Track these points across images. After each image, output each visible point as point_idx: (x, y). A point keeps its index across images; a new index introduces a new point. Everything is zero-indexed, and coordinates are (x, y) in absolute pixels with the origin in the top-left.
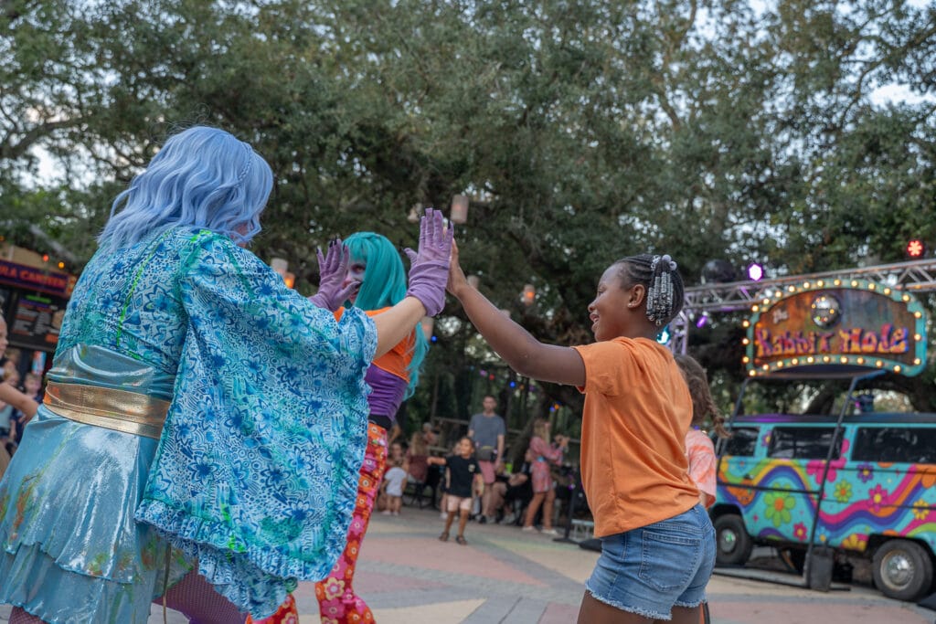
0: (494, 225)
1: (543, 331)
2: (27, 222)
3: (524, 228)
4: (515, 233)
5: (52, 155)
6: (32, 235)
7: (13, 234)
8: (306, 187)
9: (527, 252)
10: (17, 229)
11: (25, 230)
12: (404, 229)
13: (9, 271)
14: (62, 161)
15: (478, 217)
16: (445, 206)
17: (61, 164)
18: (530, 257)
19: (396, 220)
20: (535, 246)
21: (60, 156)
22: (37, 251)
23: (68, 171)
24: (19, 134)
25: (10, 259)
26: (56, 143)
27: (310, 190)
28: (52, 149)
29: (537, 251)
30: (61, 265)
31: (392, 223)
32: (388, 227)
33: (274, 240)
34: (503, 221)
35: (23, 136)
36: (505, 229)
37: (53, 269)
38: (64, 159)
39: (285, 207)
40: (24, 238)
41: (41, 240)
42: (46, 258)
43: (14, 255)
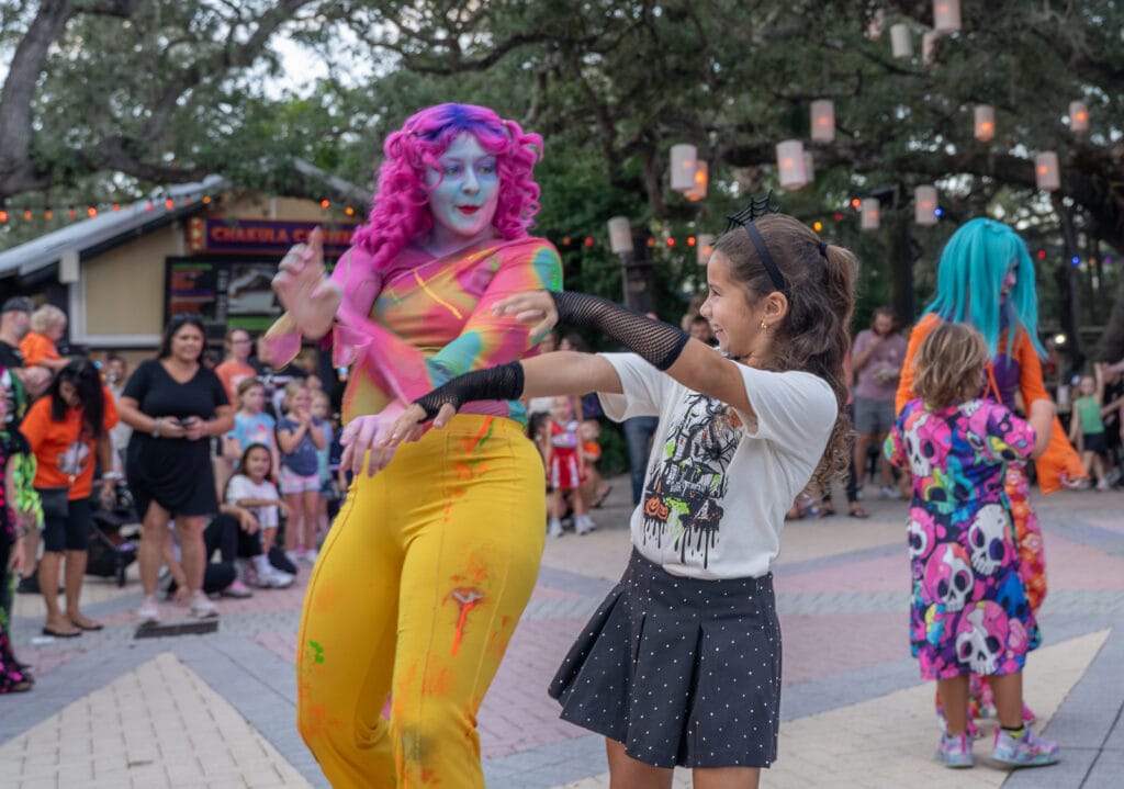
0: (1006, 23)
1: (1110, 169)
2: (288, 157)
3: (1054, 19)
4: (1041, 30)
5: (301, 45)
6: (299, 175)
7: (271, 179)
8: (697, 22)
9: (1066, 54)
10: (276, 172)
11: (288, 171)
12: (860, 50)
13: (276, 234)
14: (318, 51)
15: (977, 15)
16: (921, 8)
17: (317, 56)
18: (1073, 61)
19: (844, 38)
20: (1078, 42)
21: (313, 45)
22: (311, 197)
23: (331, 66)
24: (246, 24)
25: (273, 216)
26: (302, 25)
27: (704, 25)
28: (297, 35)
29: (1082, 50)
30: (350, 211)
31: (839, 44)
32: (833, 52)
33: (663, 112)
34: (1018, 15)
35: (254, 26)
36: (1024, 26)
37: (341, 219)
38: (321, 47)
39: (671, 60)
40: (289, 183)
41: (313, 180)
42: (326, 204)
43: (279, 210)
